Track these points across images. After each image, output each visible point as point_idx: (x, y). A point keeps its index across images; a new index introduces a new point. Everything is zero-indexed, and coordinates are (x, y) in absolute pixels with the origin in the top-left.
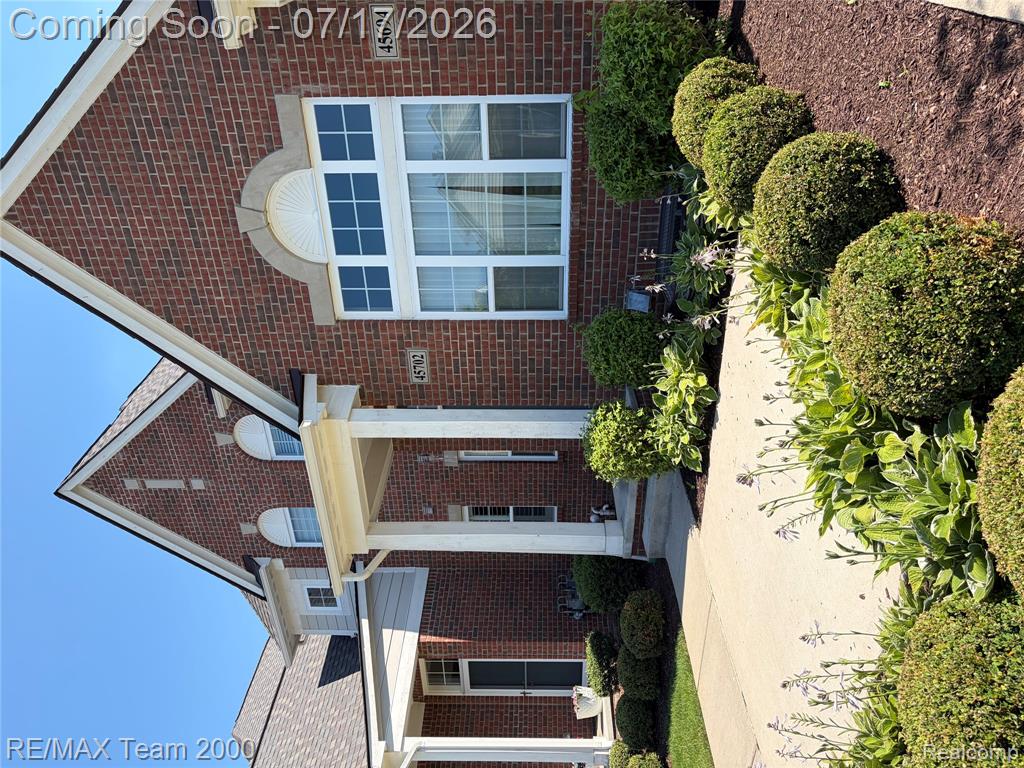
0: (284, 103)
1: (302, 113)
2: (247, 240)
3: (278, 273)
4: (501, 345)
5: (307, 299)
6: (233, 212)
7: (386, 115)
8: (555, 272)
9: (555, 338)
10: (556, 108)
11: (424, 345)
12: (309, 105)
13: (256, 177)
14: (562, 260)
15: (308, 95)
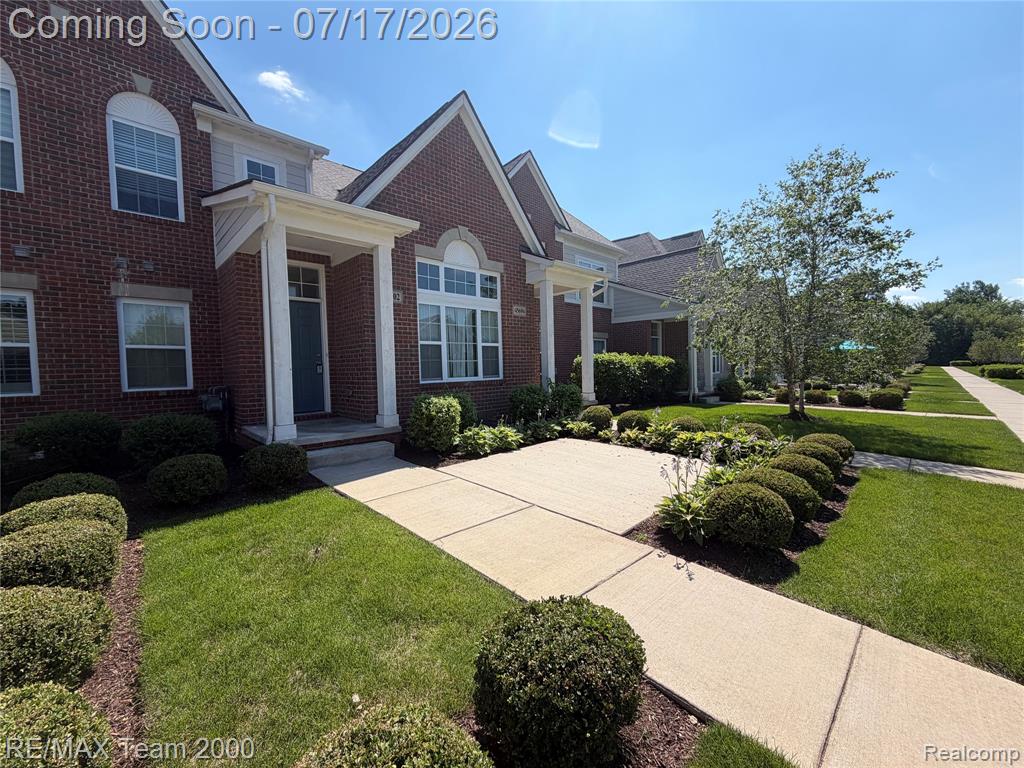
0: (501, 266)
1: (496, 271)
2: (453, 227)
3: (440, 235)
4: (407, 346)
5: (427, 245)
6: (467, 226)
7: (494, 305)
8: (440, 376)
9: (411, 377)
10: (497, 374)
11: (404, 302)
12: (497, 275)
13: (478, 244)
14: (446, 379)
15: (502, 276)
